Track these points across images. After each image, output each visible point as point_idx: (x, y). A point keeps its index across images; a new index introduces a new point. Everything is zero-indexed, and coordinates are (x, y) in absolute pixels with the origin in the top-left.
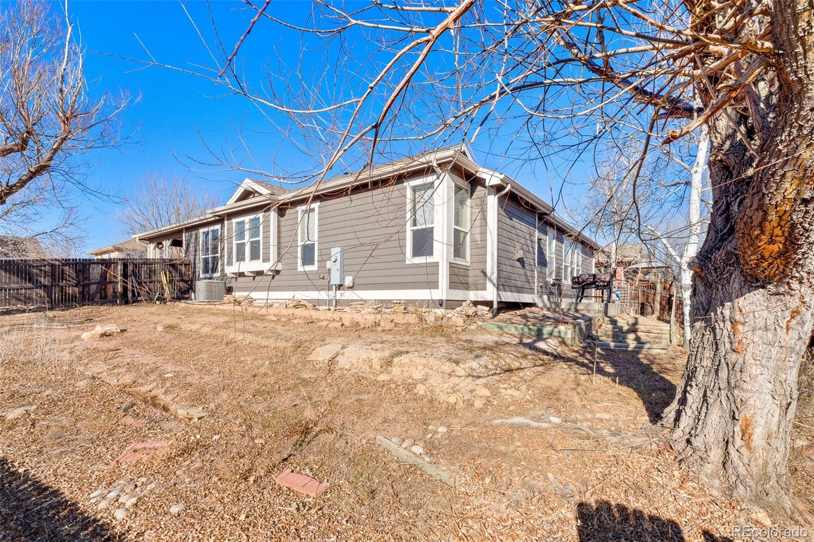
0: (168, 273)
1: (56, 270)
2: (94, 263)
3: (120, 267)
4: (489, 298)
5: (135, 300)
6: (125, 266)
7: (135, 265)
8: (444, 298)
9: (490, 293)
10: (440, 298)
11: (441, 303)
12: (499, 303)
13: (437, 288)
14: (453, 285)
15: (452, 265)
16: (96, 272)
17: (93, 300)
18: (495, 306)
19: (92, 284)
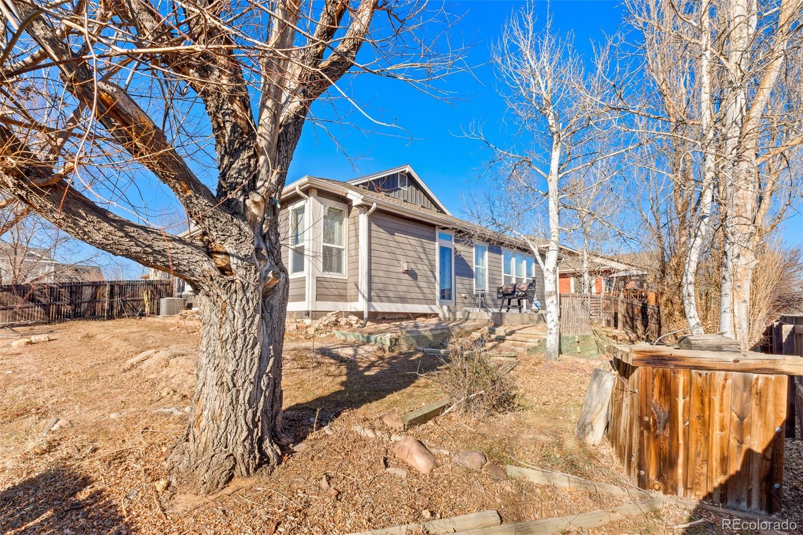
0: (149, 292)
1: (54, 293)
2: (85, 286)
3: (108, 288)
4: (360, 309)
5: (120, 315)
6: (112, 287)
7: (121, 287)
8: (310, 309)
9: (361, 305)
10: (305, 309)
11: (307, 314)
12: (370, 313)
13: (304, 300)
14: (319, 297)
15: (318, 279)
16: (87, 292)
17: (84, 316)
18: (366, 316)
19: (84, 302)
